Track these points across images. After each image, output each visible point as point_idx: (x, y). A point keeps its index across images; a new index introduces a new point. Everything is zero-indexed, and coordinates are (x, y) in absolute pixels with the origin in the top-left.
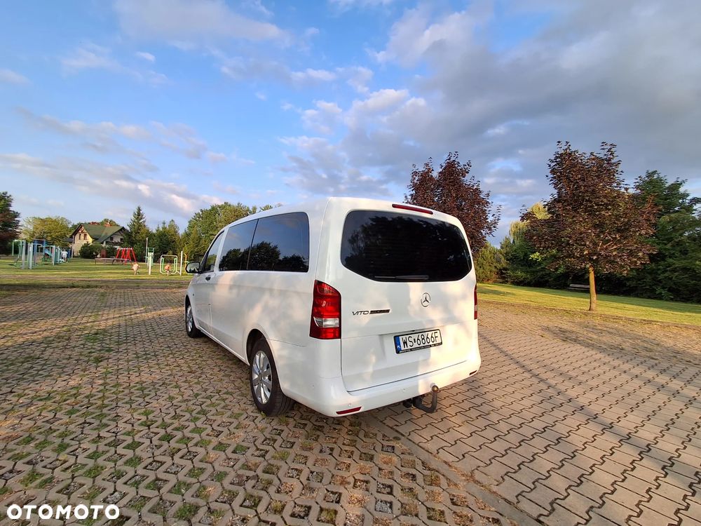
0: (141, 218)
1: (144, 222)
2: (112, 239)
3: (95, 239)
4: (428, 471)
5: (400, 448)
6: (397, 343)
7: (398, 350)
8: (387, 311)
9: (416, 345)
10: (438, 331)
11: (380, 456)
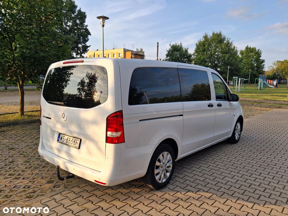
4: (36, 196)
5: (58, 189)
6: (59, 137)
7: (58, 140)
8: (50, 118)
9: (65, 142)
10: (79, 140)
11: (51, 184)
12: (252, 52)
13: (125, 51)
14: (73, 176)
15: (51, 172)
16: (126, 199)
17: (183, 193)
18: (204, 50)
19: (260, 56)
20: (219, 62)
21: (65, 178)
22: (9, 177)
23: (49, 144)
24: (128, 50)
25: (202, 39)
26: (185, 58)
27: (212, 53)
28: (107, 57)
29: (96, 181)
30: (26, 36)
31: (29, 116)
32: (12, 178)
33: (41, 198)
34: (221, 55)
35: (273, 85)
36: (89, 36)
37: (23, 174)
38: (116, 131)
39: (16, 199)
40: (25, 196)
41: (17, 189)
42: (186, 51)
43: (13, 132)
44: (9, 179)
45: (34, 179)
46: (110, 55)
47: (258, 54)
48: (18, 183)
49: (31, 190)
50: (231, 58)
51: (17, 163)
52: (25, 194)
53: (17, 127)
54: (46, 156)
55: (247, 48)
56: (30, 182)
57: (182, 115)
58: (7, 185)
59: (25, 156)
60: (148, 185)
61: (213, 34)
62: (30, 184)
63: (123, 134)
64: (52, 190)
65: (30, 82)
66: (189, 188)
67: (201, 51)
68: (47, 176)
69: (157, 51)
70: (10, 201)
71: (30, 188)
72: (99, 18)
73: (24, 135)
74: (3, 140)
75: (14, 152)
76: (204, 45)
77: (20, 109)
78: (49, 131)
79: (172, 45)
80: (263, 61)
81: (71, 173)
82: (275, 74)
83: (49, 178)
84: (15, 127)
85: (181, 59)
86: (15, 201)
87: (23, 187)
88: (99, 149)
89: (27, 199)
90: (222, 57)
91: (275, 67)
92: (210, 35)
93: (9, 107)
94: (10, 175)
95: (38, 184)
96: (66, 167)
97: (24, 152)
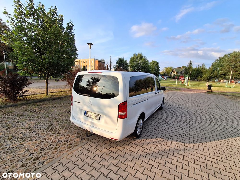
0: (191, 65)
1: (192, 66)
2: (182, 72)
3: (177, 73)
4: (73, 146)
5: (84, 141)
6: (85, 113)
7: (85, 115)
8: (80, 103)
9: (89, 116)
10: (99, 115)
11: (79, 138)
12: (155, 63)
13: (95, 60)
14: (94, 134)
15: (76, 130)
16: (123, 145)
17: (150, 139)
18: (134, 61)
19: (158, 65)
20: (140, 67)
21: (90, 136)
22: (53, 135)
23: (78, 116)
24: (97, 60)
25: (133, 56)
26: (126, 65)
27: (138, 63)
28: (85, 62)
29: (111, 138)
30: (52, 53)
31: (51, 95)
32: (55, 136)
33: (76, 148)
34: (141, 64)
35: (165, 79)
36: (77, 51)
37: (60, 133)
38: (123, 112)
39: (62, 149)
40: (67, 147)
41: (60, 143)
42: (126, 61)
43: (45, 105)
44: (53, 137)
45: (68, 135)
46: (87, 62)
47: (158, 64)
48: (60, 139)
49: (69, 143)
50: (146, 66)
51: (55, 126)
52: (67, 145)
53: (46, 102)
54: (77, 123)
55: (153, 61)
56: (66, 137)
57: (147, 100)
58: (53, 140)
59: (57, 121)
60: (133, 137)
61: (138, 54)
62: (67, 139)
63: (127, 114)
64: (81, 142)
65: (52, 77)
66: (151, 136)
67: (132, 62)
68: (74, 133)
69: (110, 60)
70: (59, 151)
71: (68, 141)
72: (88, 44)
73: (52, 107)
74: (40, 111)
75: (50, 118)
76: (134, 59)
77: (46, 92)
78: (78, 109)
79: (119, 58)
80: (160, 67)
81: (93, 133)
82: (164, 73)
83: (76, 134)
84: (45, 103)
85: (123, 65)
86: (62, 151)
87: (63, 141)
88: (113, 121)
89: (69, 149)
90: (142, 65)
91: (164, 70)
92: (137, 54)
93: (37, 89)
94: (53, 134)
95: (71, 139)
96: (91, 130)
97: (56, 118)
